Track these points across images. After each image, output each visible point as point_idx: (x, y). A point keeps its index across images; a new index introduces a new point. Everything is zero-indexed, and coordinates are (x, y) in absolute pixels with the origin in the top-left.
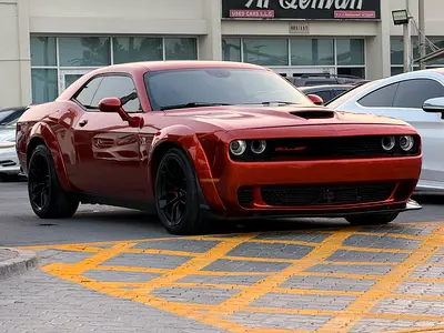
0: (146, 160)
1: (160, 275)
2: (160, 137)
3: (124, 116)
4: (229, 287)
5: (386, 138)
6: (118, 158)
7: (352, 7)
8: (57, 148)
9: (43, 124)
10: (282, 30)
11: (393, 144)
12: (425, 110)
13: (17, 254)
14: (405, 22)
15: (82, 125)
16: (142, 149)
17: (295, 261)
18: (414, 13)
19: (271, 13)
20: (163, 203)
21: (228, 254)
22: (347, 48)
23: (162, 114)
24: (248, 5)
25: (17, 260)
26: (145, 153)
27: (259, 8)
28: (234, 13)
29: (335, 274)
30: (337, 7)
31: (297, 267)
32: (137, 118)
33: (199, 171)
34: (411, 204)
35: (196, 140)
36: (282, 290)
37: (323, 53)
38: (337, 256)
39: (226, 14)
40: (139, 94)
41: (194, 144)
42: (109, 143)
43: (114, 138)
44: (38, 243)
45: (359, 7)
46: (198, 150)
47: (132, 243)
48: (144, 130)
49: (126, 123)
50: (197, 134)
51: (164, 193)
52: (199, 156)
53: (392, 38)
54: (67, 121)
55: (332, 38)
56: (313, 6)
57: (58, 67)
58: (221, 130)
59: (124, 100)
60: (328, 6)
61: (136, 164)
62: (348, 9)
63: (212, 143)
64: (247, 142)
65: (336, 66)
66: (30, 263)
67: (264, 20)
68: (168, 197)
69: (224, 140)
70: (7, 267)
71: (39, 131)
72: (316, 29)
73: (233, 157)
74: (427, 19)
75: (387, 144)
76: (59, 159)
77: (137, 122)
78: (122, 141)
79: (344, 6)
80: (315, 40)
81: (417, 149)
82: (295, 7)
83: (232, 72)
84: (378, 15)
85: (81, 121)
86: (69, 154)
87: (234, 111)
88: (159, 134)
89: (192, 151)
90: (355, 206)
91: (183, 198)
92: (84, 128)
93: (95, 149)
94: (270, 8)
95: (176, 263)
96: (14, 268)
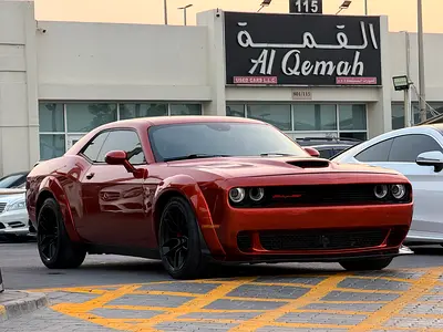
0: (150, 211)
1: (163, 313)
2: (163, 187)
3: (130, 168)
4: (228, 321)
5: (379, 186)
6: (124, 210)
7: (353, 73)
8: (65, 201)
9: (52, 178)
10: (285, 95)
11: (385, 192)
12: (419, 163)
13: (27, 295)
14: (406, 88)
15: (89, 178)
16: (146, 202)
17: (291, 301)
18: (414, 78)
19: (274, 80)
20: (166, 249)
21: (227, 295)
22: (349, 115)
23: (165, 165)
24: (251, 72)
25: (27, 300)
26: (149, 204)
27: (262, 75)
28: (238, 80)
29: (328, 311)
30: (339, 73)
31: (294, 305)
32: (141, 170)
33: (200, 218)
34: (404, 250)
35: (197, 188)
36: (277, 324)
37: (325, 119)
38: (332, 296)
39: (230, 81)
40: (144, 148)
41: (196, 193)
42: (115, 196)
43: (120, 191)
44: (47, 287)
45: (361, 73)
46: (200, 198)
47: (136, 286)
48: (148, 181)
49: (131, 175)
50: (199, 184)
51: (167, 240)
52: (201, 204)
53: (394, 104)
54: (75, 175)
55: (335, 104)
56: (315, 73)
57: (66, 133)
58: (220, 178)
59: (129, 155)
60: (330, 72)
61: (141, 216)
62: (350, 75)
63: (213, 191)
64: (246, 189)
65: (339, 131)
66: (40, 302)
67: (268, 87)
68: (171, 244)
69: (224, 188)
70: (18, 305)
71: (47, 186)
72: (318, 95)
73: (232, 204)
74: (427, 85)
75: (380, 192)
76: (67, 212)
77: (141, 174)
78: (127, 195)
79: (345, 72)
80: (318, 105)
81: (408, 197)
82: (298, 74)
83: (232, 126)
84: (379, 82)
85: (88, 174)
86: (77, 208)
87: (233, 161)
88: (162, 184)
89: (194, 199)
90: (350, 251)
91: (185, 244)
92: (91, 181)
93: (101, 202)
94: (273, 75)
95: (178, 303)
96: (24, 306)
